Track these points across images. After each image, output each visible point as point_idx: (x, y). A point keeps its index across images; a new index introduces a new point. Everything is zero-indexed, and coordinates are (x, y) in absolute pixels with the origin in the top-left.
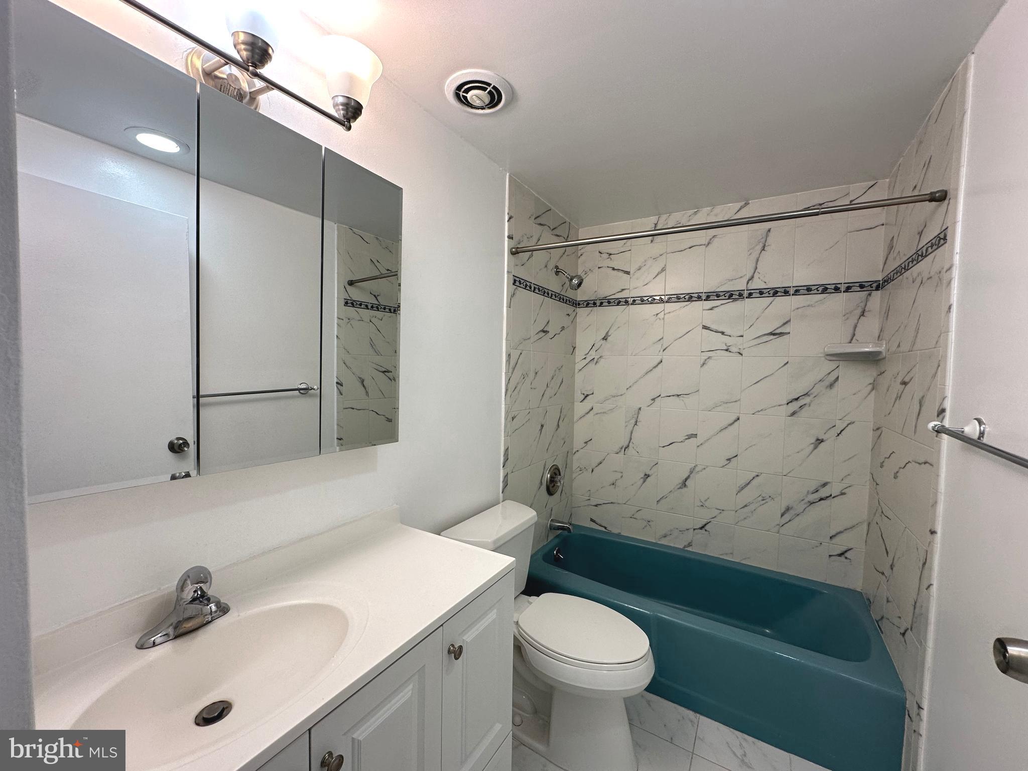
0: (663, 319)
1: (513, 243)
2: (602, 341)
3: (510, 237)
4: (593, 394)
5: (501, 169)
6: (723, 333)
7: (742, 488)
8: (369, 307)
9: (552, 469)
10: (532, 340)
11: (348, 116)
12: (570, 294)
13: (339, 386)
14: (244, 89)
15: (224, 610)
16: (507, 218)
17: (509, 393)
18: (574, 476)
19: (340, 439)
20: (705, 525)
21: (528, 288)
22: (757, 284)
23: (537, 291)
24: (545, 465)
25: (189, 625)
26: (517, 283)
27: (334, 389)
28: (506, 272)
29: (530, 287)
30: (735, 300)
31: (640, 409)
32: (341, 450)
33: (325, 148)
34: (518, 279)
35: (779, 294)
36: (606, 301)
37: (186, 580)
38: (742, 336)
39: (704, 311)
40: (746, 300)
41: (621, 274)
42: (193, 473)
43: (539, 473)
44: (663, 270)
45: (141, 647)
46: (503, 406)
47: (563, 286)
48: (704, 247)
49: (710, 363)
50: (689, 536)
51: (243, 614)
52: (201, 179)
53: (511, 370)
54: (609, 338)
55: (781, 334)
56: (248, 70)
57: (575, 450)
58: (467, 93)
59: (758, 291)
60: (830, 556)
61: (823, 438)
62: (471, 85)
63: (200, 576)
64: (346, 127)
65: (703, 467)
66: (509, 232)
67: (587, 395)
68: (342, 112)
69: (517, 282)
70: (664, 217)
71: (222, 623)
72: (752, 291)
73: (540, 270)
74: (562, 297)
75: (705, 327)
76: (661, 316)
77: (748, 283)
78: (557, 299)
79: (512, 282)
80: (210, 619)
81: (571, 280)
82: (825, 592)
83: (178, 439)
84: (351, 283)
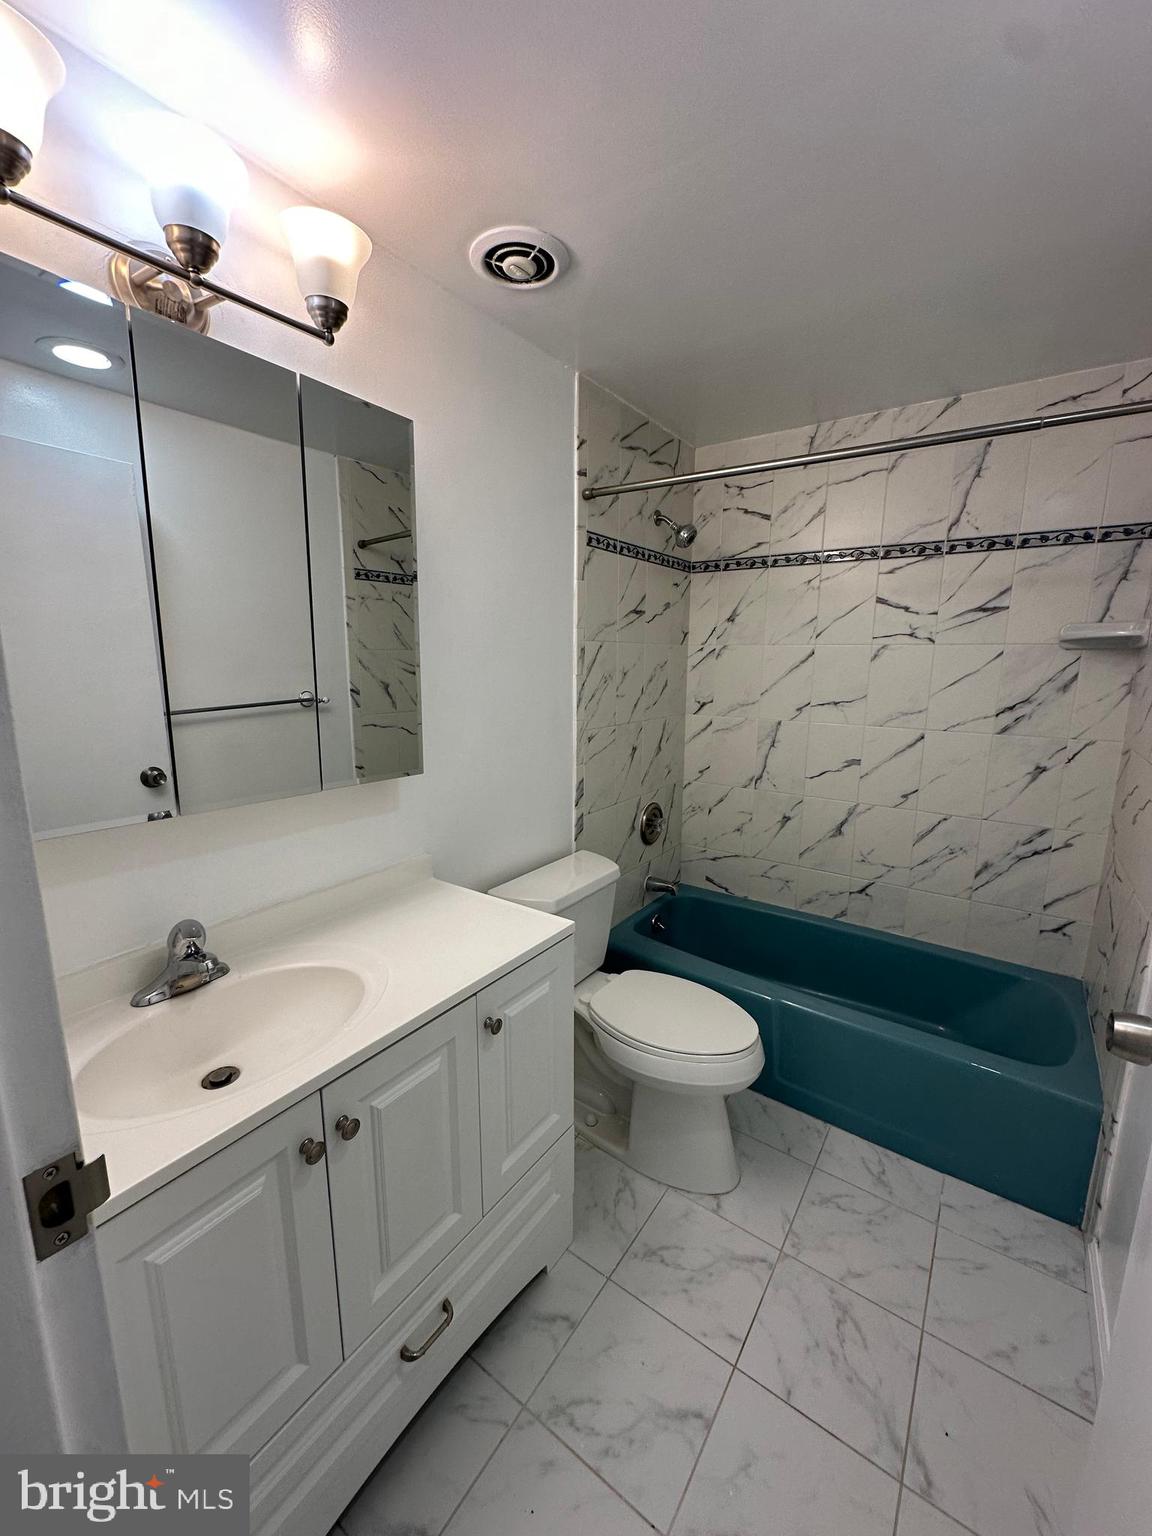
0: (819, 588)
1: (587, 481)
2: (726, 623)
3: (582, 473)
4: (712, 701)
5: (566, 367)
6: (907, 609)
7: (923, 837)
8: (391, 579)
9: (650, 808)
10: (617, 627)
11: (329, 324)
12: (679, 553)
13: (355, 695)
14: (186, 300)
15: (222, 970)
16: (576, 444)
17: (583, 705)
18: (684, 818)
19: (361, 768)
20: (867, 887)
21: (611, 548)
22: (964, 531)
23: (625, 551)
24: (639, 803)
25: (187, 983)
26: (594, 543)
27: (348, 700)
28: (576, 528)
29: (615, 547)
30: (930, 556)
31: (779, 723)
32: (361, 783)
33: (301, 375)
34: (595, 537)
35: (997, 546)
36: (734, 562)
37: (177, 934)
38: (936, 613)
39: (881, 576)
40: (947, 556)
41: (756, 519)
42: (174, 813)
43: (628, 813)
44: (821, 511)
45: (136, 1004)
46: (575, 723)
47: (667, 541)
48: (885, 473)
49: (886, 654)
50: (842, 902)
51: (245, 976)
52: (140, 401)
53: (585, 672)
54: (737, 619)
55: (995, 610)
56: (188, 278)
57: (685, 783)
58: (502, 262)
59: (965, 543)
60: (1041, 931)
61: (1046, 764)
62: (506, 250)
63: (192, 929)
64: (327, 341)
65: (868, 807)
66: (580, 465)
67: (704, 704)
68: (320, 319)
69: (594, 540)
70: (826, 425)
71: (221, 983)
72: (956, 543)
73: (631, 519)
74: (666, 558)
75: (880, 601)
76: (815, 583)
77: (950, 530)
78: (658, 561)
79: (586, 541)
80: (208, 979)
81: (679, 532)
82: (1027, 978)
83: (152, 769)
84: (363, 545)
